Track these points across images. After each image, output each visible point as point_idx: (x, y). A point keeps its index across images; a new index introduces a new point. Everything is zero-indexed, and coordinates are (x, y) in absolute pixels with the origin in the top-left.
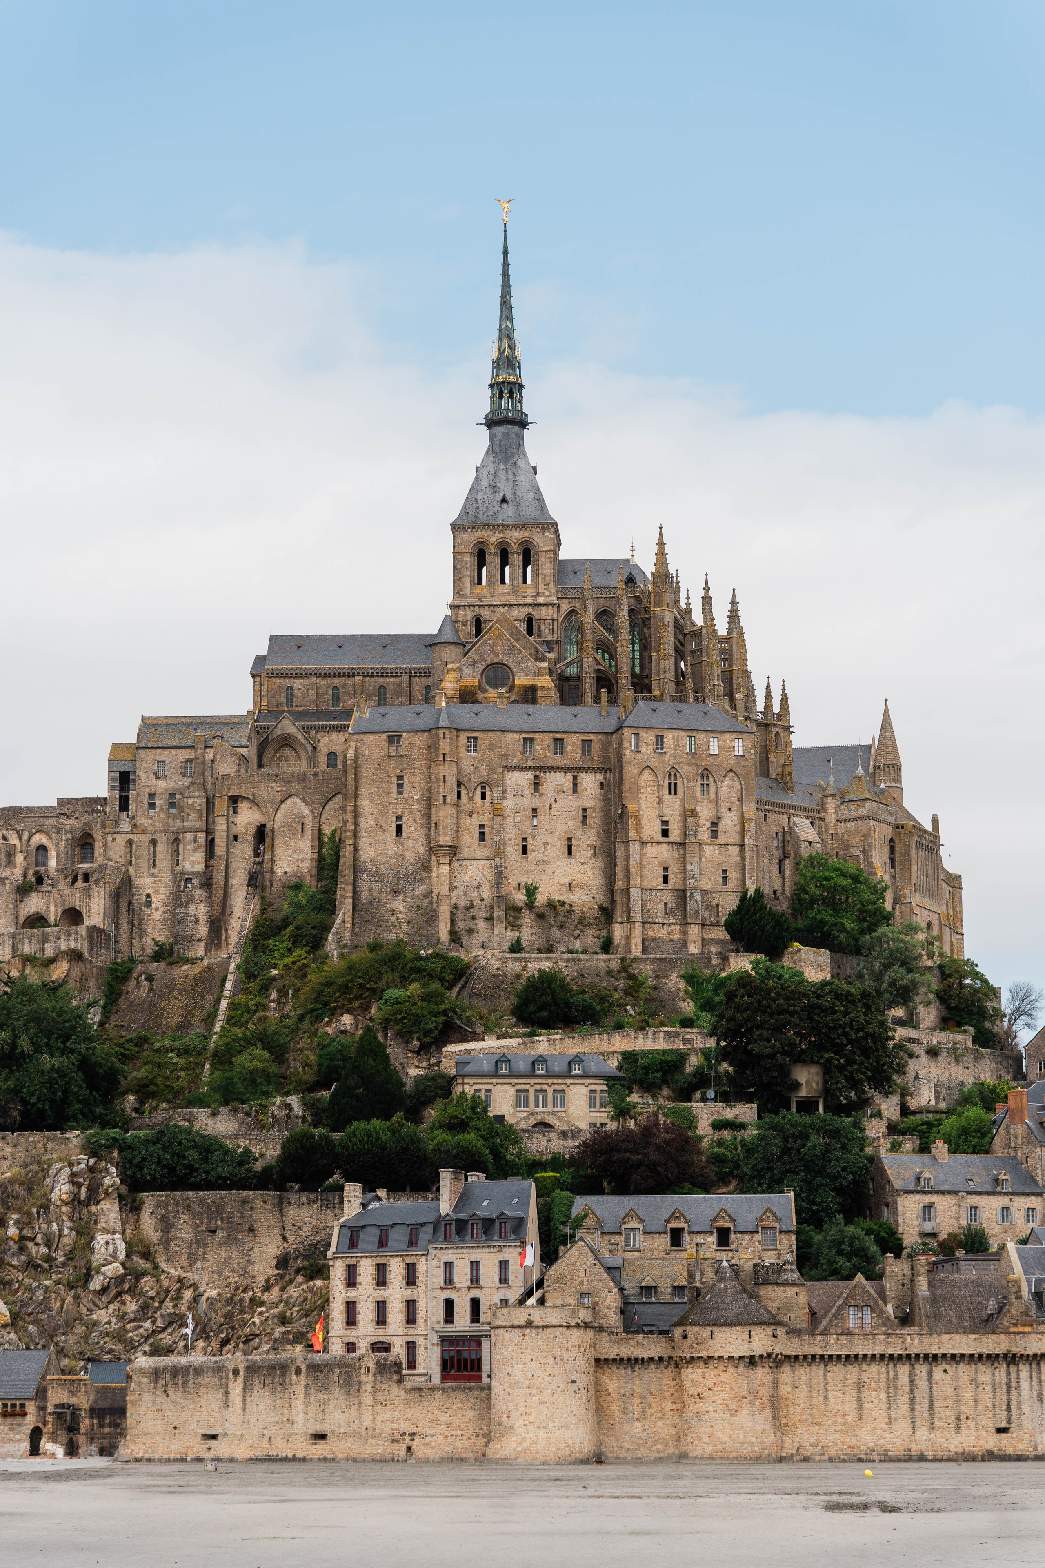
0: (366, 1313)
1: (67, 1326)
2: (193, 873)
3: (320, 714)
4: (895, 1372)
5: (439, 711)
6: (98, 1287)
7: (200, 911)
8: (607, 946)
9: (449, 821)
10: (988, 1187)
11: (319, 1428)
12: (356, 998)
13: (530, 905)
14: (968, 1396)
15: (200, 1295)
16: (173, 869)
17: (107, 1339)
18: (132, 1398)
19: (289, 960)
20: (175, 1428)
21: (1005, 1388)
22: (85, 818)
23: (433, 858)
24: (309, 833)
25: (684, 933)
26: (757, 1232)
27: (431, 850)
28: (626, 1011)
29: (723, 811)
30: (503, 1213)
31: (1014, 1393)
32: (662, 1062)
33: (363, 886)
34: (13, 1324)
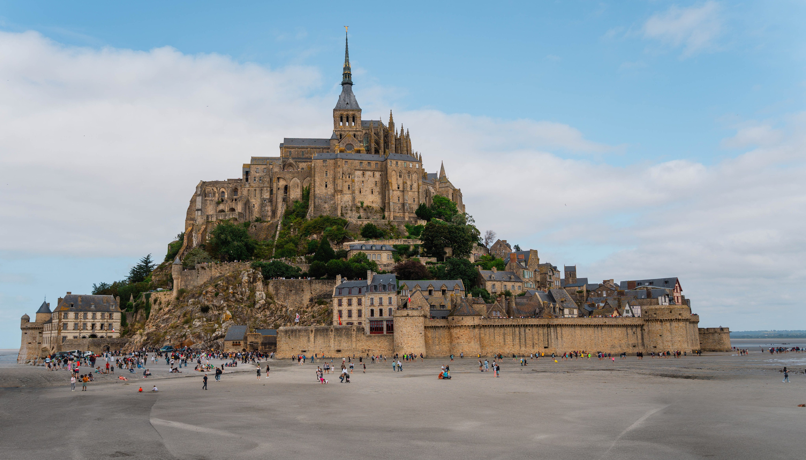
0: (345, 314)
1: (249, 319)
2: (266, 199)
3: (299, 158)
4: (515, 330)
5: (337, 154)
6: (258, 307)
7: (269, 208)
8: (384, 218)
9: (341, 183)
10: (508, 280)
11: (339, 348)
12: (318, 230)
13: (362, 207)
14: (536, 337)
15: (288, 310)
16: (261, 198)
17: (261, 322)
18: (279, 339)
19: (296, 221)
20: (292, 349)
21: (547, 335)
22: (235, 184)
23: (336, 194)
24: (300, 187)
25: (404, 215)
26: (454, 291)
27: (335, 191)
28: (391, 235)
29: (414, 183)
30: (390, 283)
31: (549, 336)
32: (404, 248)
33: (316, 201)
34: (232, 318)
